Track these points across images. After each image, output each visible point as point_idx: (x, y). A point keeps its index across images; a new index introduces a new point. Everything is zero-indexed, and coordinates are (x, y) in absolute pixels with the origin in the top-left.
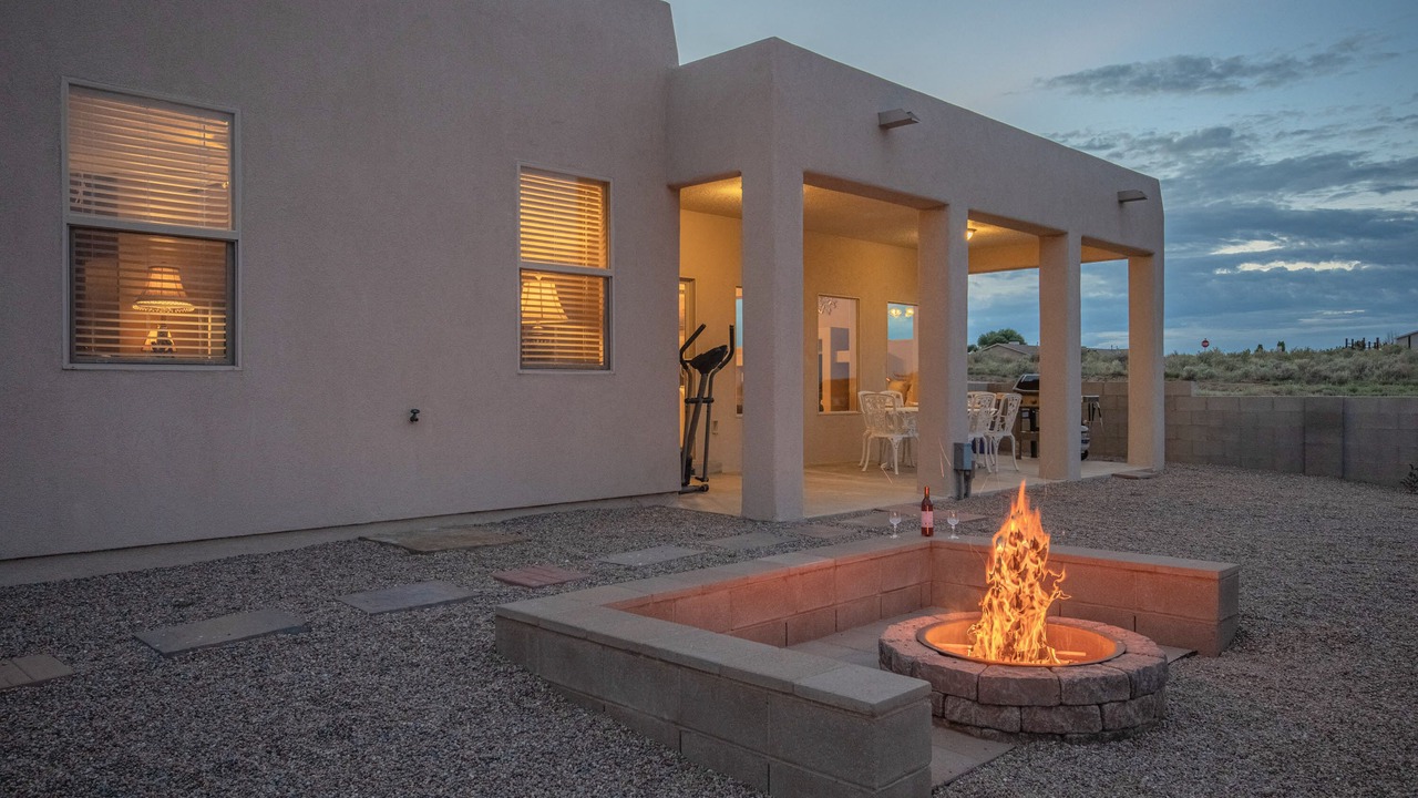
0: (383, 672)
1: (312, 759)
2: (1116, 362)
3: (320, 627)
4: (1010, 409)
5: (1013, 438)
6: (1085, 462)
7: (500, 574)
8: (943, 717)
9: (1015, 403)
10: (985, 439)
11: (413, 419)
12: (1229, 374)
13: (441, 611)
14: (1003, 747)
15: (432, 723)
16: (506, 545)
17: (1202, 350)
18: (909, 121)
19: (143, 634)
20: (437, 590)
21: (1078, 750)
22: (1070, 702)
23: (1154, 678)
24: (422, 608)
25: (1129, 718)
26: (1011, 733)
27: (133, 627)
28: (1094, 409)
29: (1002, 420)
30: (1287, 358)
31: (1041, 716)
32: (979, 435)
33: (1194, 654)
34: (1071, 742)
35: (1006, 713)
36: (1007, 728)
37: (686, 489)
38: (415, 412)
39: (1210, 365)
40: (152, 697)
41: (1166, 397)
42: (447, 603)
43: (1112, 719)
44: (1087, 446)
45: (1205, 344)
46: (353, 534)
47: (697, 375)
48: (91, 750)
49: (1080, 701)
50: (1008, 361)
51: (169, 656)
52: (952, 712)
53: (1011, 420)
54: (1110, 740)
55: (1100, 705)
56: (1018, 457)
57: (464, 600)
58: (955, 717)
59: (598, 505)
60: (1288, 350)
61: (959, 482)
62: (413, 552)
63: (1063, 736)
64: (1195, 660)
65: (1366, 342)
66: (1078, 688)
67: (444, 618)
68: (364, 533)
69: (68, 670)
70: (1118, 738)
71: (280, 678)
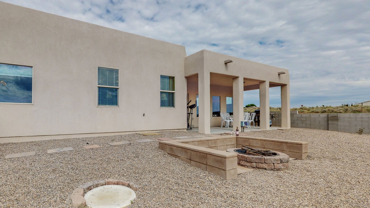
0: (142, 150)
1: (133, 160)
2: (279, 109)
3: (132, 144)
4: (253, 116)
5: (254, 122)
6: (271, 127)
7: (158, 139)
8: (240, 164)
9: (254, 115)
10: (247, 122)
11: (144, 115)
12: (308, 111)
13: (150, 143)
14: (252, 170)
15: (151, 157)
16: (158, 135)
17: (301, 107)
18: (231, 62)
19: (108, 143)
20: (148, 140)
21: (268, 171)
22: (266, 162)
23: (286, 160)
24: (147, 142)
25: (280, 167)
26: (254, 167)
27: (107, 142)
28: (273, 116)
29: (251, 118)
30: (325, 108)
31: (260, 164)
32: (246, 121)
33: (297, 159)
34: (267, 170)
35: (253, 163)
36: (253, 166)
37: (188, 129)
38: (144, 114)
39: (303, 110)
40: (111, 151)
41: (291, 114)
42: (150, 142)
43: (276, 166)
44: (271, 124)
45: (302, 106)
46: (135, 133)
47: (190, 109)
48: (104, 156)
49: (269, 162)
50: (252, 110)
51: (112, 146)
52: (241, 163)
53: (253, 118)
54: (276, 170)
55: (273, 164)
56: (255, 126)
57: (153, 142)
58: (242, 164)
59: (173, 130)
60: (325, 107)
61: (242, 129)
62: (144, 135)
63: (265, 169)
64: (297, 160)
65: (349, 105)
66: (268, 160)
67: (150, 144)
68: (137, 132)
69: (100, 147)
70: (277, 170)
71: (127, 150)
